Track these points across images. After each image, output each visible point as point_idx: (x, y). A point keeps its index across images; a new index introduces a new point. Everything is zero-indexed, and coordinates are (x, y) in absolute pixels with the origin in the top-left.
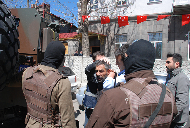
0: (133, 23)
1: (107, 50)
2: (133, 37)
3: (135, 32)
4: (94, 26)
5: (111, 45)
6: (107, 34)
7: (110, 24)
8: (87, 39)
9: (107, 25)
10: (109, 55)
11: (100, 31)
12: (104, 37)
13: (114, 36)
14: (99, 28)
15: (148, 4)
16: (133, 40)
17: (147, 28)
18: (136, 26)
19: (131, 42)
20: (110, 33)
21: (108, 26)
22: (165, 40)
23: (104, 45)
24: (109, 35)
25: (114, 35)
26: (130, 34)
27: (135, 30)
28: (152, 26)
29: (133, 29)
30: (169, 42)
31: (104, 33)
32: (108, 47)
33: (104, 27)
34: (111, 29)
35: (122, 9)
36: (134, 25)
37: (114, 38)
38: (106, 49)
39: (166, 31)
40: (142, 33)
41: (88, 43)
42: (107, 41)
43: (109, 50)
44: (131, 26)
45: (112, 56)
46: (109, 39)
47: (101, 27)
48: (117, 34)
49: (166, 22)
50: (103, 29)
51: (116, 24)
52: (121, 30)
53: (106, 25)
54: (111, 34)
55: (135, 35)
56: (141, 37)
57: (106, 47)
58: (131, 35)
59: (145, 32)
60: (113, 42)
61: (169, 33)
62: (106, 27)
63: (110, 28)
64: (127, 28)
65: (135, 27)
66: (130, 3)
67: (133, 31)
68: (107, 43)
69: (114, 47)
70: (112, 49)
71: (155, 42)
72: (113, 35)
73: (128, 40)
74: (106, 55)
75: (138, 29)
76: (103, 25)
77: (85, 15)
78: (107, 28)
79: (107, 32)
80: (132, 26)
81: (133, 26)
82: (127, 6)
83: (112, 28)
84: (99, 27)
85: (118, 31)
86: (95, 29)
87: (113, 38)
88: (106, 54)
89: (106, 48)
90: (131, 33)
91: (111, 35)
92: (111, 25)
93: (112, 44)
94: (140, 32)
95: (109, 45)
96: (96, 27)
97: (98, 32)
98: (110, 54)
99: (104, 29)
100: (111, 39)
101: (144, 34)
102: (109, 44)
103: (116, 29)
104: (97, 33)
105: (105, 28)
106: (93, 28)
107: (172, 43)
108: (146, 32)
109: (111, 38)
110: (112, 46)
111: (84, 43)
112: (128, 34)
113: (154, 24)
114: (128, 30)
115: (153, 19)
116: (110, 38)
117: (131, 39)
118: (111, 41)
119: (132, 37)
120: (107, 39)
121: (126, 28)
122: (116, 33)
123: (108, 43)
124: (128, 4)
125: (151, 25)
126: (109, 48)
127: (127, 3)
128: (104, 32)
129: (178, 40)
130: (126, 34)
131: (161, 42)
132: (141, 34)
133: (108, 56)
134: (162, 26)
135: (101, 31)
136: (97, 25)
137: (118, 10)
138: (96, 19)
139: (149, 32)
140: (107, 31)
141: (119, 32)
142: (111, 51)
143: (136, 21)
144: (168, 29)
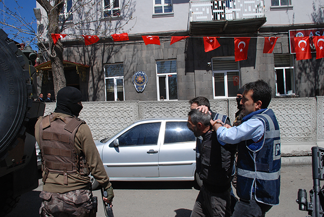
0: (133, 45)
1: (93, 89)
2: (134, 67)
3: (136, 60)
4: (67, 51)
5: (99, 81)
6: (90, 63)
7: (95, 47)
8: (62, 73)
9: (90, 48)
10: (96, 97)
11: (78, 59)
12: (86, 69)
13: (103, 67)
14: (76, 54)
15: (154, 16)
16: (134, 73)
17: (154, 52)
18: (138, 51)
19: (131, 75)
20: (95, 62)
21: (92, 50)
22: (182, 71)
23: (87, 82)
24: (94, 65)
25: (103, 64)
26: (128, 63)
27: (136, 56)
28: (162, 50)
29: (133, 55)
30: (187, 73)
31: (85, 62)
32: (94, 84)
33: (84, 51)
34: (97, 55)
35: (114, 23)
36: (134, 49)
37: (103, 69)
38: (91, 88)
39: (181, 57)
40: (147, 61)
41: (63, 80)
42: (91, 74)
43: (96, 90)
44: (128, 51)
45: (101, 99)
46: (94, 72)
47: (81, 52)
48: (107, 63)
49: (182, 44)
50: (83, 54)
51: (104, 46)
52: (113, 57)
53: (87, 49)
54: (97, 63)
55: (136, 63)
56: (146, 66)
57: (90, 85)
58: (130, 64)
59: (151, 60)
60: (102, 77)
61: (186, 60)
62: (88, 52)
63: (95, 54)
64: (124, 54)
65: (135, 52)
66: (125, 14)
67: (133, 58)
68: (91, 78)
69: (103, 84)
70: (100, 88)
71: (167, 74)
72: (101, 65)
73: (125, 73)
74: (91, 98)
75: (140, 56)
76: (84, 48)
77: (56, 33)
78: (90, 53)
79: (90, 61)
80: (130, 50)
81: (132, 50)
82: (121, 18)
83: (99, 53)
84: (77, 52)
85: (109, 57)
86: (69, 55)
87: (101, 70)
88: (91, 96)
89: (89, 87)
90: (129, 61)
91: (98, 65)
92: (96, 49)
93: (100, 79)
94: (144, 59)
95: (95, 82)
96: (71, 52)
97: (76, 61)
98: (98, 96)
99: (84, 56)
100: (98, 72)
101: (150, 63)
102: (95, 79)
103: (106, 56)
104: (74, 61)
105: (87, 54)
106: (66, 54)
107: (191, 74)
108: (153, 59)
109: (98, 70)
110: (101, 83)
111: (57, 79)
112: (125, 63)
113: (163, 48)
114: (125, 56)
115: (163, 40)
116: (96, 70)
117: (131, 71)
118: (99, 74)
119: (132, 67)
120: (90, 71)
121: (121, 54)
122: (105, 61)
123: (93, 79)
124: (123, 16)
125: (160, 48)
126: (96, 87)
127: (122, 14)
128: (86, 60)
129: (199, 71)
130: (122, 62)
131: (176, 73)
132: (145, 63)
133: (94, 100)
134: (175, 50)
135: (81, 59)
136: (72, 48)
137: (107, 24)
138: (70, 38)
139: (158, 60)
140: (90, 58)
141: (110, 60)
142: (99, 92)
143: (137, 42)
144: (184, 55)
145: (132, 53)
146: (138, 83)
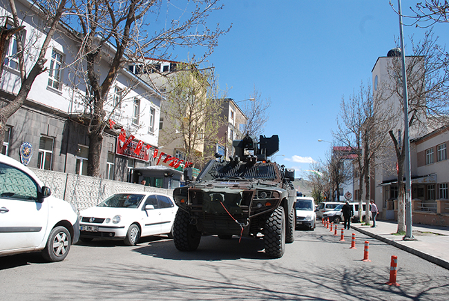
0: (26, 111)
2: (23, 136)
3: (26, 128)
17: (41, 125)
18: (29, 119)
19: (19, 145)
22: (58, 150)
28: (47, 125)
29: (25, 123)
30: (61, 154)
39: (60, 138)
44: (21, 116)
55: (25, 132)
56: (33, 139)
58: (20, 131)
61: (63, 141)
71: (45, 151)
73: (14, 140)
75: (29, 125)
90: (20, 128)
94: (33, 130)
107: (63, 156)
108: (39, 133)
112: (15, 129)
117: (20, 139)
119: (21, 136)
129: (70, 155)
132: (33, 134)
134: (57, 129)
139: (42, 134)
143: (30, 109)
144: (61, 136)
145: (23, 120)
146: (25, 155)
